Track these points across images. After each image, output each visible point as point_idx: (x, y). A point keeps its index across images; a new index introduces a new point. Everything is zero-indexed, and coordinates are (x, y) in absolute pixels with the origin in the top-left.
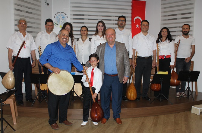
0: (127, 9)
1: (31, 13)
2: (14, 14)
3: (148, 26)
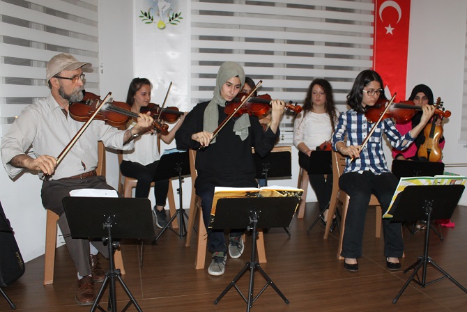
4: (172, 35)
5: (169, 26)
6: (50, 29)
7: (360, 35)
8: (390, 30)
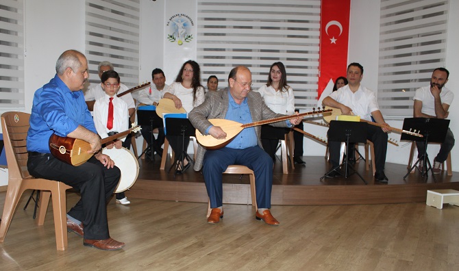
0: (312, 7)
1: (122, 14)
2: (86, 12)
3: (360, 74)
4: (186, 48)
5: (185, 43)
6: (113, 47)
7: (312, 45)
8: (333, 41)
